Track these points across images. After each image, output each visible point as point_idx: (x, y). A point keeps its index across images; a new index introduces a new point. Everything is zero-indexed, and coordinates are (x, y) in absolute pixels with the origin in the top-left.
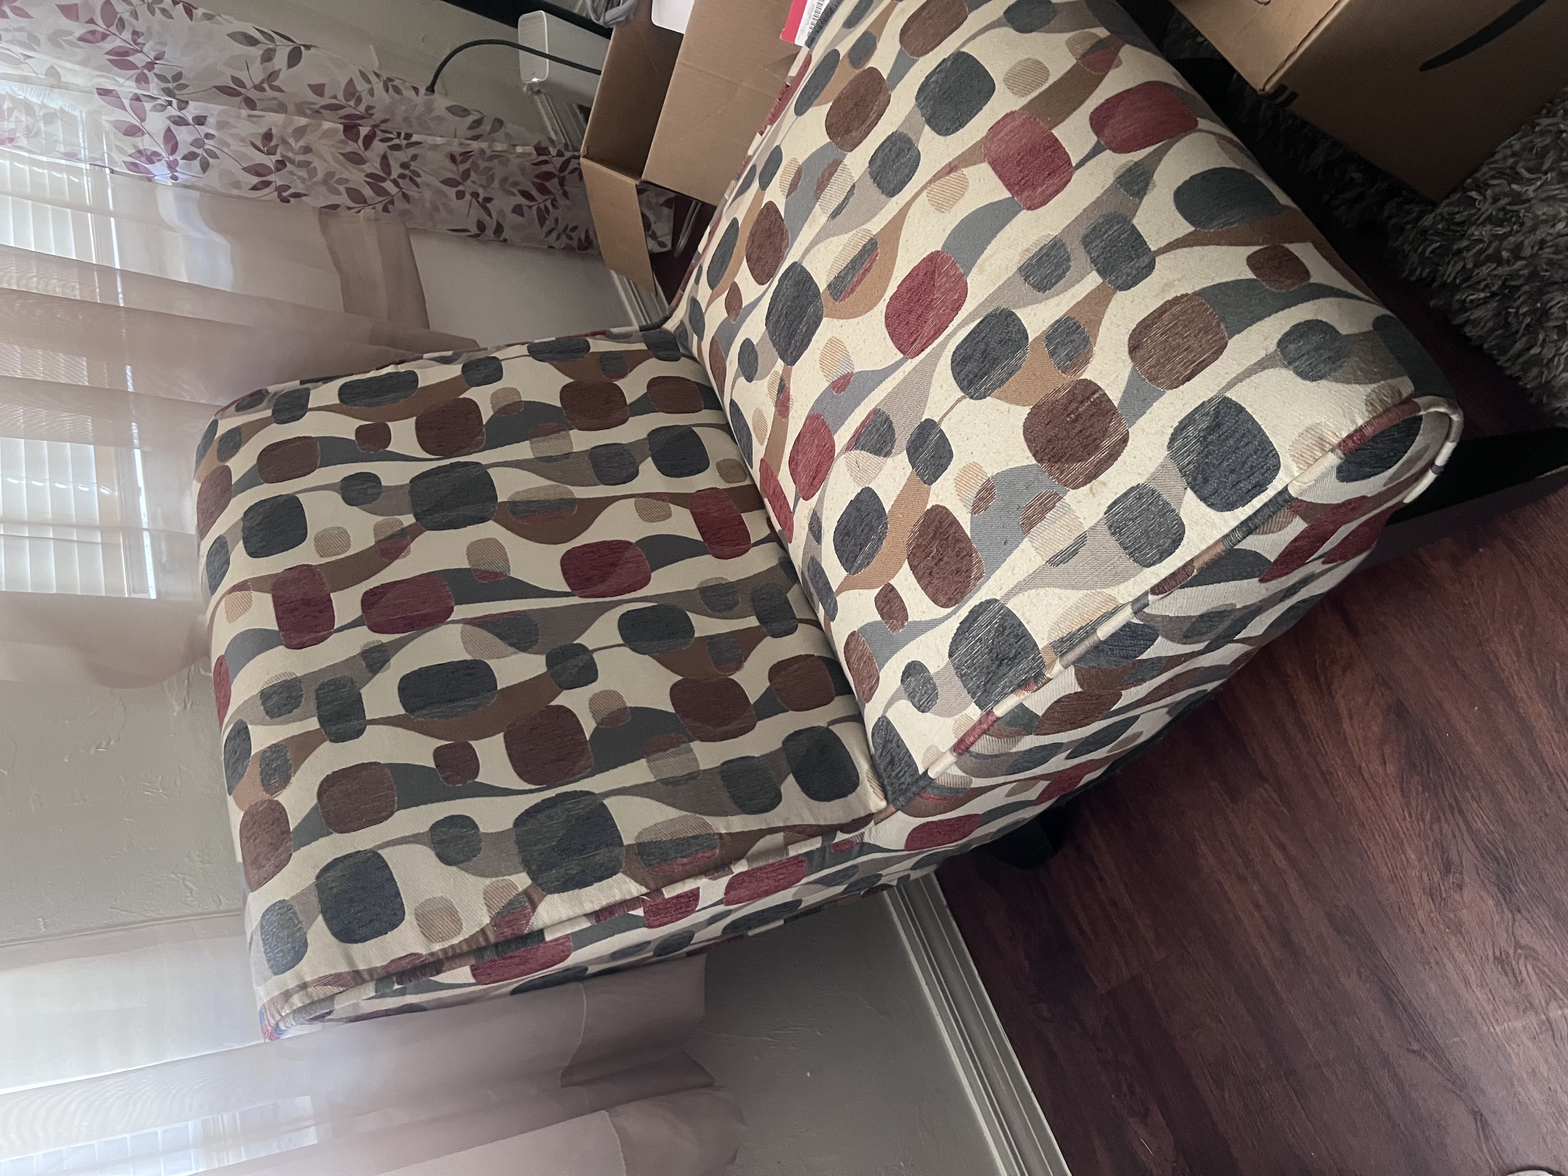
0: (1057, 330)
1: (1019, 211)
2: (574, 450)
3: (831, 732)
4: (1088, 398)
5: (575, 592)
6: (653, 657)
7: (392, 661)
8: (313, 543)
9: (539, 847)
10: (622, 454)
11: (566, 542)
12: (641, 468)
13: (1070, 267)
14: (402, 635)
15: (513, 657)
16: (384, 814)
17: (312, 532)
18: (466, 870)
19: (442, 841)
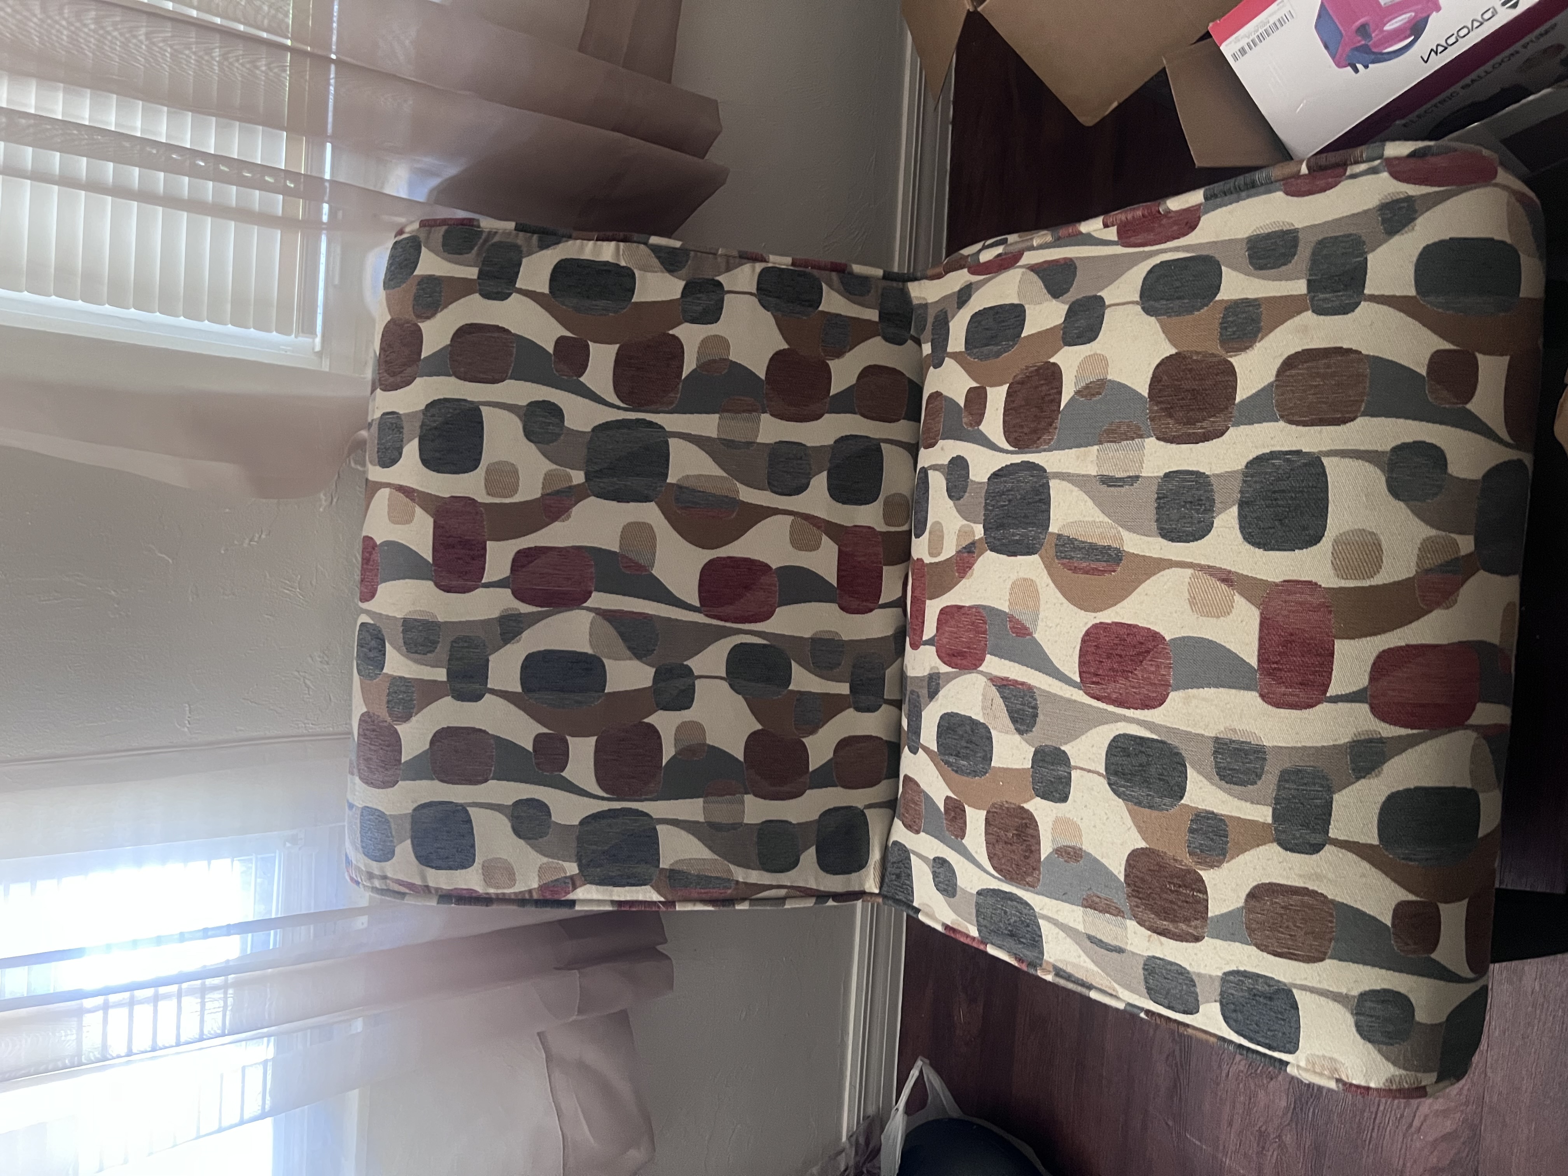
0: (1208, 819)
1: (1252, 690)
2: (758, 441)
3: (864, 815)
4: (1193, 890)
5: (703, 609)
6: (746, 699)
7: (525, 635)
8: (483, 474)
9: (594, 847)
10: (801, 458)
11: (713, 549)
12: (812, 482)
13: (1256, 783)
14: (540, 609)
15: (628, 662)
16: (480, 778)
17: (487, 459)
18: (533, 847)
19: (517, 818)
